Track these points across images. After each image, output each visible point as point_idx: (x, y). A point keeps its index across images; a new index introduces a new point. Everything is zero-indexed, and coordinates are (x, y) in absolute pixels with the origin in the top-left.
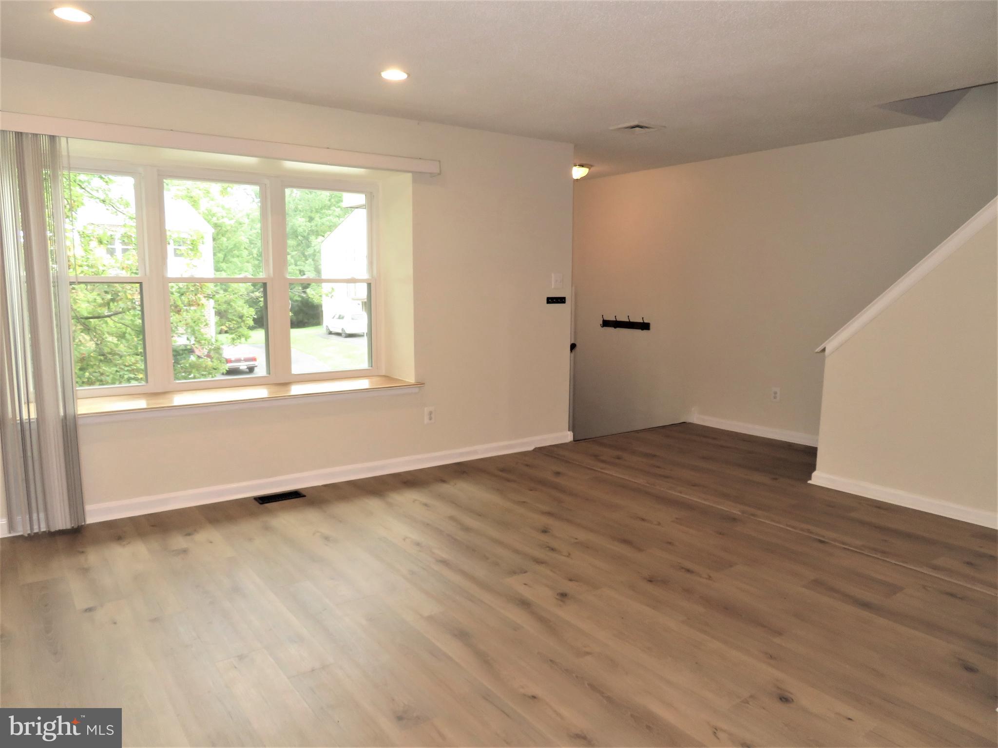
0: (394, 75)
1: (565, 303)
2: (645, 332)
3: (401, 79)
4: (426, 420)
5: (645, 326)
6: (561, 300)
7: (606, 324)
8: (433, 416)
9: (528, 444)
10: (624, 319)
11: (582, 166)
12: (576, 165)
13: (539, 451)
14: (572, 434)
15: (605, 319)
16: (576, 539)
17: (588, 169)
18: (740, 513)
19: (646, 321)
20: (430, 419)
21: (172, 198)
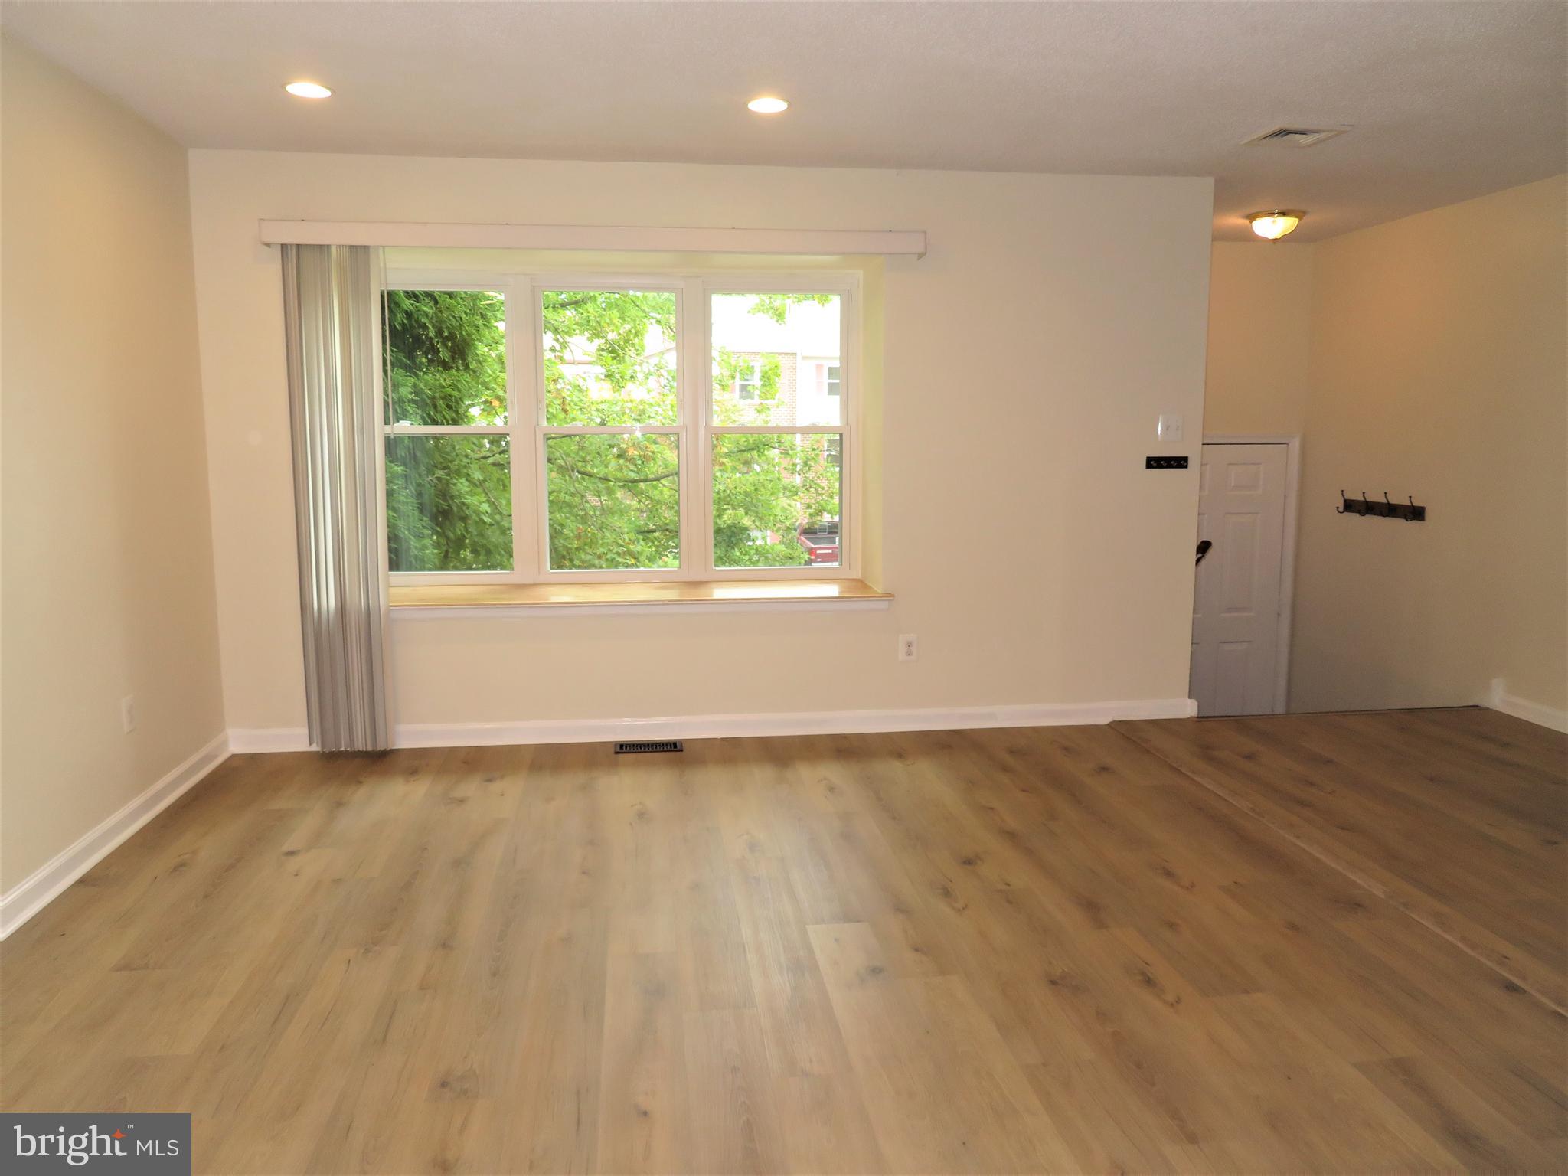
0: (768, 105)
1: (1186, 467)
2: (1414, 524)
3: (781, 110)
4: (902, 656)
5: (1416, 513)
6: (1180, 462)
7: (1350, 506)
8: (914, 649)
9: (1100, 712)
10: (1376, 497)
11: (1283, 214)
12: (1273, 214)
13: (1117, 727)
14: (1196, 703)
15: (1347, 498)
16: (1008, 885)
17: (1297, 220)
18: (1383, 896)
19: (1416, 503)
20: (909, 654)
21: (749, 312)
